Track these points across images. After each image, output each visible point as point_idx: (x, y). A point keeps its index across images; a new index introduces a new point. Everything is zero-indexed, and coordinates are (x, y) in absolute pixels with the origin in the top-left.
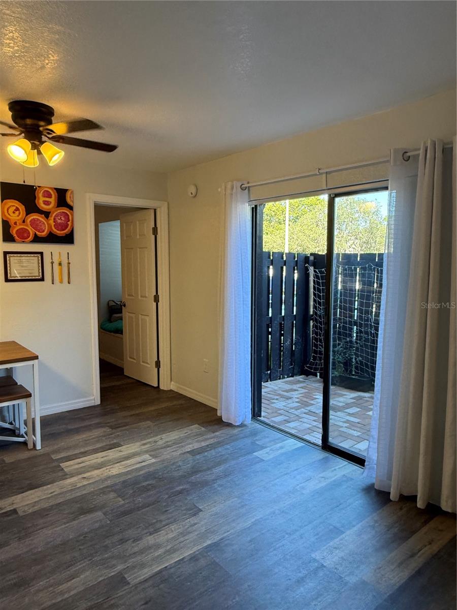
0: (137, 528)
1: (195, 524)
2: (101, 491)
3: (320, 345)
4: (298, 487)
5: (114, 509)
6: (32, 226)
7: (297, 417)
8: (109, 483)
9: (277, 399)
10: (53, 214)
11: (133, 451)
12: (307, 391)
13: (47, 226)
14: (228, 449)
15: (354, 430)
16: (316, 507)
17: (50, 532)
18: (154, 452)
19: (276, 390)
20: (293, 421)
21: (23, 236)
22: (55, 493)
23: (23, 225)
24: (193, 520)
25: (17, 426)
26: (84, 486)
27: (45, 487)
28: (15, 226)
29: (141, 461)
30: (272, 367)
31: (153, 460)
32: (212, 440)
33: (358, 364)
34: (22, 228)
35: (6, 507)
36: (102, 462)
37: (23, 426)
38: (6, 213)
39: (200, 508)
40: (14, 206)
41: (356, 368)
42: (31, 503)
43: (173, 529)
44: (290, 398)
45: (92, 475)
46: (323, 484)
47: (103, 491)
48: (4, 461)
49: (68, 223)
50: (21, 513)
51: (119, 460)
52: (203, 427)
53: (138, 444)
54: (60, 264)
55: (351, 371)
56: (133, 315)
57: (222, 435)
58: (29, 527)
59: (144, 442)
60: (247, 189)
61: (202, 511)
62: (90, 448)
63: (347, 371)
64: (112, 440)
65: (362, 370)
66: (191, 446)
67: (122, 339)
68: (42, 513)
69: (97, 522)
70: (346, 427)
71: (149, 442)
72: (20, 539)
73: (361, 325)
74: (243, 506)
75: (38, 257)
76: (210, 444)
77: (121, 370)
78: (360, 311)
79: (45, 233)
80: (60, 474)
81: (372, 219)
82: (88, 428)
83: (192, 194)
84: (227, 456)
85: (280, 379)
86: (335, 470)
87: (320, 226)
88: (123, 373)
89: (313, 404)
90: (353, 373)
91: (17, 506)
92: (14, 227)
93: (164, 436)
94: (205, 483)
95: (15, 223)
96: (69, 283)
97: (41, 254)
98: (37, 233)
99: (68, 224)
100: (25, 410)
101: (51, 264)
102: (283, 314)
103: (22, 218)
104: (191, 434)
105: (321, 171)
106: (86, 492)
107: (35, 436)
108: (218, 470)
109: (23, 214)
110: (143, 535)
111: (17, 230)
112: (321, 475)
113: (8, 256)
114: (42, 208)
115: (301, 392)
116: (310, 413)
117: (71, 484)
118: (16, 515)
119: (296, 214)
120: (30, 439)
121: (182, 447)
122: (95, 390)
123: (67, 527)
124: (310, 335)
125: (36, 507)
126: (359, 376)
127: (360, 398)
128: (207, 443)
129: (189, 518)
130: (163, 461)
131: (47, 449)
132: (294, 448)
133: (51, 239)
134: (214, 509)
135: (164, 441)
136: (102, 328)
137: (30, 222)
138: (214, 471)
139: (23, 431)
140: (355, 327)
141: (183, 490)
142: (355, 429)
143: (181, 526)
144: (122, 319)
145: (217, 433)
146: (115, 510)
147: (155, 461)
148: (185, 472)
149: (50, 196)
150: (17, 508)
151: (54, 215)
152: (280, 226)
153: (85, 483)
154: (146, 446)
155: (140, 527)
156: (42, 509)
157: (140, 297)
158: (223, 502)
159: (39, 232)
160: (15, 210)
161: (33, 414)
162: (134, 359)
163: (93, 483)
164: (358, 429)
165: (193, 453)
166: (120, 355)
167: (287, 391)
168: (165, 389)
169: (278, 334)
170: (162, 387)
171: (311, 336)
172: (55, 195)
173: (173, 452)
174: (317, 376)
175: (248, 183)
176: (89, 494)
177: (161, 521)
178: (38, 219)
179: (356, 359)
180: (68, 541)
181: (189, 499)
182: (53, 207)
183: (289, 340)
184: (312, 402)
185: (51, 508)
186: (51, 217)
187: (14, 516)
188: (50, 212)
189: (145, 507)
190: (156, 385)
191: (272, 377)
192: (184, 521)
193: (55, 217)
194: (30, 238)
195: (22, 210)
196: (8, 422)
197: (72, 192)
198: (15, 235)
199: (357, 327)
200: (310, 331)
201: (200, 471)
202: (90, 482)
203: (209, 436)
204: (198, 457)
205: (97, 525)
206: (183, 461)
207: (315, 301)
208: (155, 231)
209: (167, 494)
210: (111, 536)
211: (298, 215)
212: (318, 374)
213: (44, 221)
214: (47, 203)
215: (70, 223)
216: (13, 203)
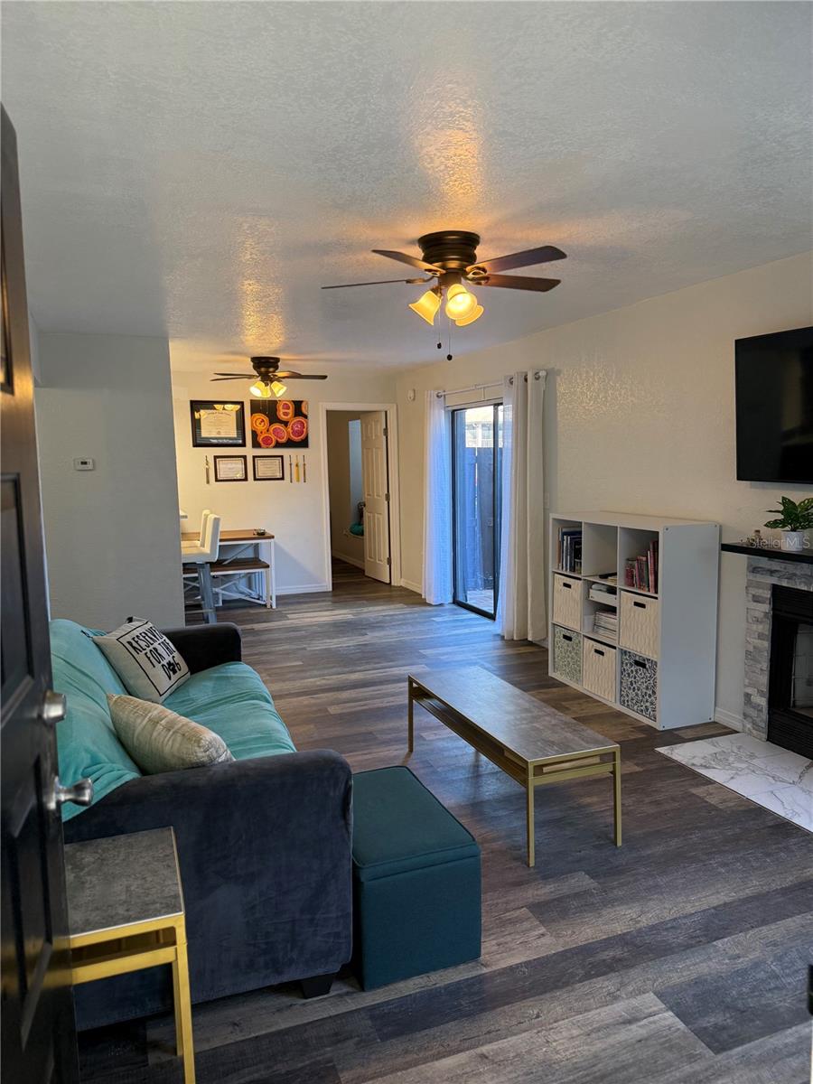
6: (274, 434)
11: (342, 613)
13: (287, 432)
18: (357, 614)
21: (267, 442)
23: (267, 433)
25: (260, 596)
29: (344, 617)
31: (353, 617)
34: (267, 436)
35: (247, 627)
38: (255, 425)
40: (260, 418)
45: (306, 620)
50: (256, 630)
51: (329, 616)
54: (297, 465)
56: (371, 515)
59: (353, 609)
60: (443, 397)
71: (357, 610)
75: (280, 460)
76: (403, 613)
79: (285, 439)
80: (285, 618)
88: (364, 573)
92: (261, 436)
93: (370, 608)
95: (261, 433)
96: (305, 482)
97: (282, 457)
98: (278, 439)
99: (303, 431)
100: (265, 582)
101: (289, 466)
103: (266, 428)
104: (393, 608)
106: (299, 625)
107: (272, 602)
109: (267, 425)
111: (263, 439)
113: (256, 459)
114: (282, 418)
117: (291, 622)
120: (268, 603)
121: (380, 613)
122: (327, 578)
128: (401, 612)
130: (360, 618)
131: (281, 610)
133: (290, 444)
137: (273, 430)
138: (393, 623)
148: (372, 622)
149: (288, 408)
151: (292, 424)
157: (375, 496)
159: (280, 438)
160: (261, 422)
168: (396, 585)
170: (393, 584)
172: (293, 407)
173: (371, 614)
175: (444, 391)
178: (279, 428)
182: (291, 417)
186: (290, 425)
188: (288, 422)
190: (388, 582)
194: (273, 444)
195: (267, 421)
197: (307, 403)
198: (261, 442)
204: (387, 618)
208: (386, 430)
213: (284, 429)
214: (286, 414)
215: (305, 430)
216: (259, 416)
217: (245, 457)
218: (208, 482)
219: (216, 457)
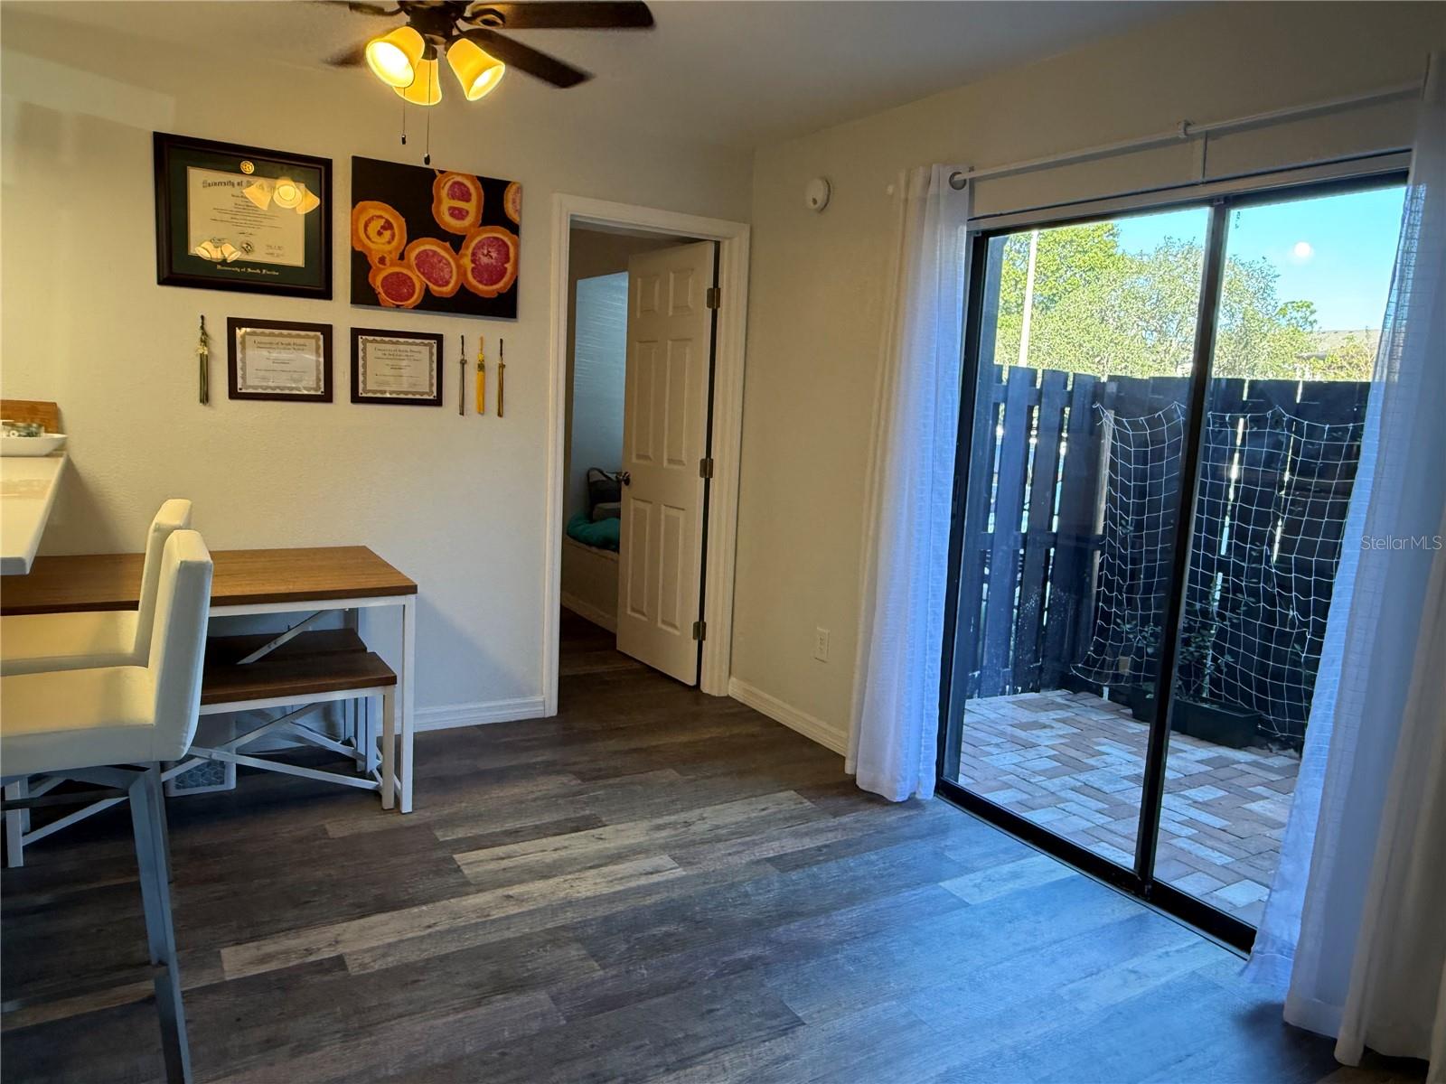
0: (637, 1048)
1: (787, 1058)
2: (549, 937)
3: (1117, 616)
4: (1065, 989)
5: (578, 989)
6: (419, 271)
7: (1050, 799)
8: (569, 917)
9: (997, 745)
10: (472, 241)
11: (633, 841)
12: (1076, 731)
13: (456, 271)
14: (868, 863)
15: (1213, 849)
16: (1117, 1054)
17: (418, 1028)
18: (683, 851)
19: (993, 722)
20: (1043, 807)
21: (398, 292)
22: (437, 928)
23: (400, 266)
24: (782, 1046)
25: (362, 750)
26: (507, 918)
27: (415, 910)
28: (381, 266)
29: (650, 870)
30: (985, 663)
31: (680, 872)
32: (830, 835)
33: (1221, 672)
34: (398, 273)
35: (319, 949)
36: (555, 861)
37: (373, 750)
38: (362, 236)
39: (800, 1015)
40: (381, 217)
41: (1215, 682)
42: (378, 947)
43: (727, 1064)
44: (1034, 746)
45: (528, 892)
46: (1136, 991)
47: (555, 938)
48: (325, 832)
49: (506, 265)
50: (354, 969)
51: (596, 862)
52: (809, 799)
53: (645, 824)
54: (481, 367)
55: (1199, 690)
56: (648, 507)
57: (858, 825)
58: (370, 1009)
59: (660, 821)
60: (968, 185)
61: (804, 1024)
62: (529, 822)
63: (1188, 689)
64: (582, 809)
65: (1231, 689)
66: (776, 844)
67: (617, 562)
68: (404, 976)
69: (536, 1016)
70: (1189, 838)
71: (673, 825)
72: (348, 1035)
73: (1238, 572)
74: (911, 1026)
75: (431, 347)
76: (826, 846)
77: (609, 638)
78: (1238, 534)
79: (451, 286)
80: (452, 880)
81: (1249, 308)
82: (527, 772)
83: (815, 201)
84: (873, 882)
85: (1003, 693)
86: (1167, 953)
87: (1111, 321)
88: (615, 646)
89: (1093, 768)
90: (1204, 695)
91: (347, 950)
92: (380, 270)
93: (708, 812)
94: (811, 950)
95: (382, 260)
96: (500, 415)
97: (439, 339)
98: (431, 285)
99: (506, 269)
100: (379, 714)
101: (459, 366)
102: (1024, 530)
103: (397, 248)
104: (775, 813)
105: (1191, 130)
106: (512, 936)
107: (399, 778)
108: (846, 917)
109: (401, 239)
110: (648, 1068)
111: (385, 279)
112: (1131, 964)
113: (360, 340)
114: (446, 224)
115: (1061, 733)
116: (1087, 790)
117: (478, 910)
118: (341, 974)
119: (1051, 288)
120: (387, 784)
121: (754, 844)
122: (545, 681)
123: (460, 1021)
124: (1090, 590)
125: (390, 959)
126: (1222, 706)
127: (1225, 763)
128: (820, 841)
129: (769, 1040)
130: (706, 875)
131: (427, 815)
132: (1049, 880)
133: (465, 303)
134: (838, 1022)
135: (707, 826)
136: (571, 535)
137: (416, 258)
138: (835, 918)
139: (372, 765)
140: (1220, 575)
141: (754, 959)
142: (1217, 845)
143: (748, 1058)
144: (618, 516)
145: (845, 819)
146: (580, 993)
147: (684, 873)
148: (761, 913)
149: (465, 197)
150: (346, 954)
151: (473, 244)
152: (1007, 317)
153: (513, 910)
154: (664, 833)
155: (642, 1046)
156: (407, 965)
157: (665, 463)
158: (861, 1006)
159: (436, 283)
160: (382, 227)
161: (397, 724)
162: (643, 614)
163: (531, 913)
164: (1226, 848)
165: (781, 862)
166: (610, 601)
167: (1025, 727)
168: (713, 694)
169: (1007, 581)
170: (705, 688)
171: (1094, 591)
172: (479, 195)
173: (730, 854)
174: (1101, 695)
175: (972, 169)
176: (520, 939)
177: (697, 1038)
178: (435, 253)
179: (1214, 659)
180: (460, 1059)
181: (769, 985)
182: (472, 225)
183: (1035, 597)
184: (1092, 761)
185: (425, 967)
186: (467, 248)
187: (339, 974)
188: (463, 237)
189: (658, 996)
190: (692, 682)
191: (984, 687)
192: (753, 1047)
193: (474, 249)
194: (415, 296)
195: (400, 228)
196: (342, 738)
197: (520, 190)
198: (380, 290)
199: (1226, 574)
200: (1091, 576)
201: (801, 914)
202: (524, 909)
203: (822, 825)
204: (794, 875)
205: (535, 1026)
206: (757, 882)
207: (1111, 499)
208: (714, 297)
209: (714, 964)
210: (569, 1060)
211: (1054, 291)
212: (1106, 691)
213: (451, 260)
214: (458, 214)
215: (509, 266)
216: (379, 211)
217: (327, 331)
218: (205, 398)
219: (234, 324)
